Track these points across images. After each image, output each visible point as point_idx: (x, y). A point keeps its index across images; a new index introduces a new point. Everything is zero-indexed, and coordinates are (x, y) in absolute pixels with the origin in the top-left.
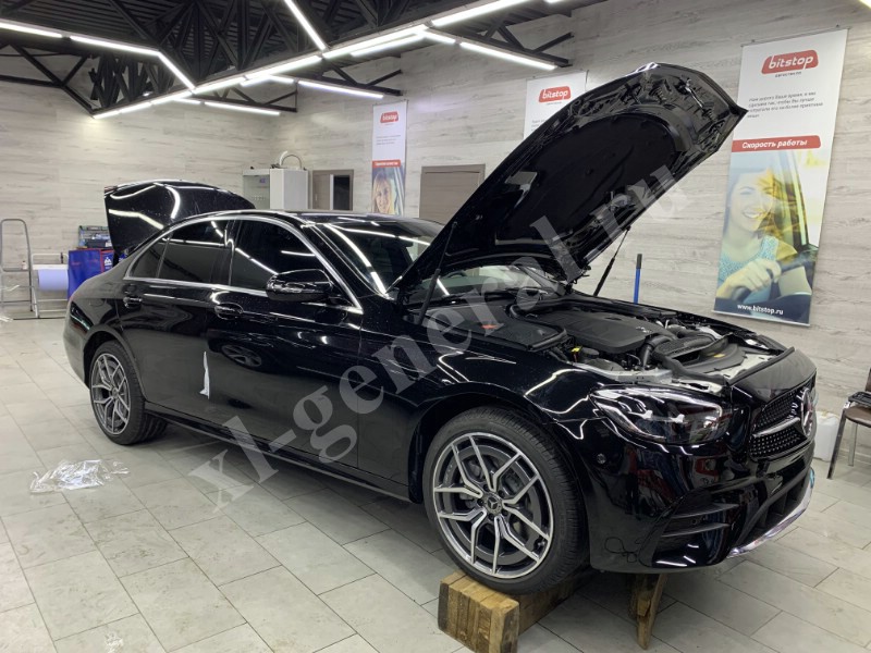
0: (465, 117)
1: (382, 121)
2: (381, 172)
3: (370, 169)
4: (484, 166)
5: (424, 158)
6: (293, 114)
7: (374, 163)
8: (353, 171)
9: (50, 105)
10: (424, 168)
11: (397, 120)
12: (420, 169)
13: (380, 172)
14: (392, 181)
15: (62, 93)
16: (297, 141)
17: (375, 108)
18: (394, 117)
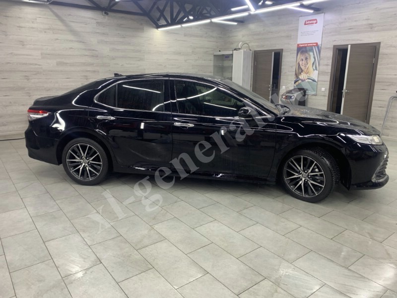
0: (368, 19)
1: (305, 24)
2: (304, 49)
3: (295, 48)
4: (380, 43)
5: (335, 41)
6: (242, 24)
7: (298, 45)
8: (282, 49)
9: (141, 24)
10: (334, 46)
11: (316, 23)
12: (332, 46)
13: (302, 50)
14: (311, 54)
15: (146, 18)
16: (243, 36)
17: (300, 18)
18: (315, 22)
